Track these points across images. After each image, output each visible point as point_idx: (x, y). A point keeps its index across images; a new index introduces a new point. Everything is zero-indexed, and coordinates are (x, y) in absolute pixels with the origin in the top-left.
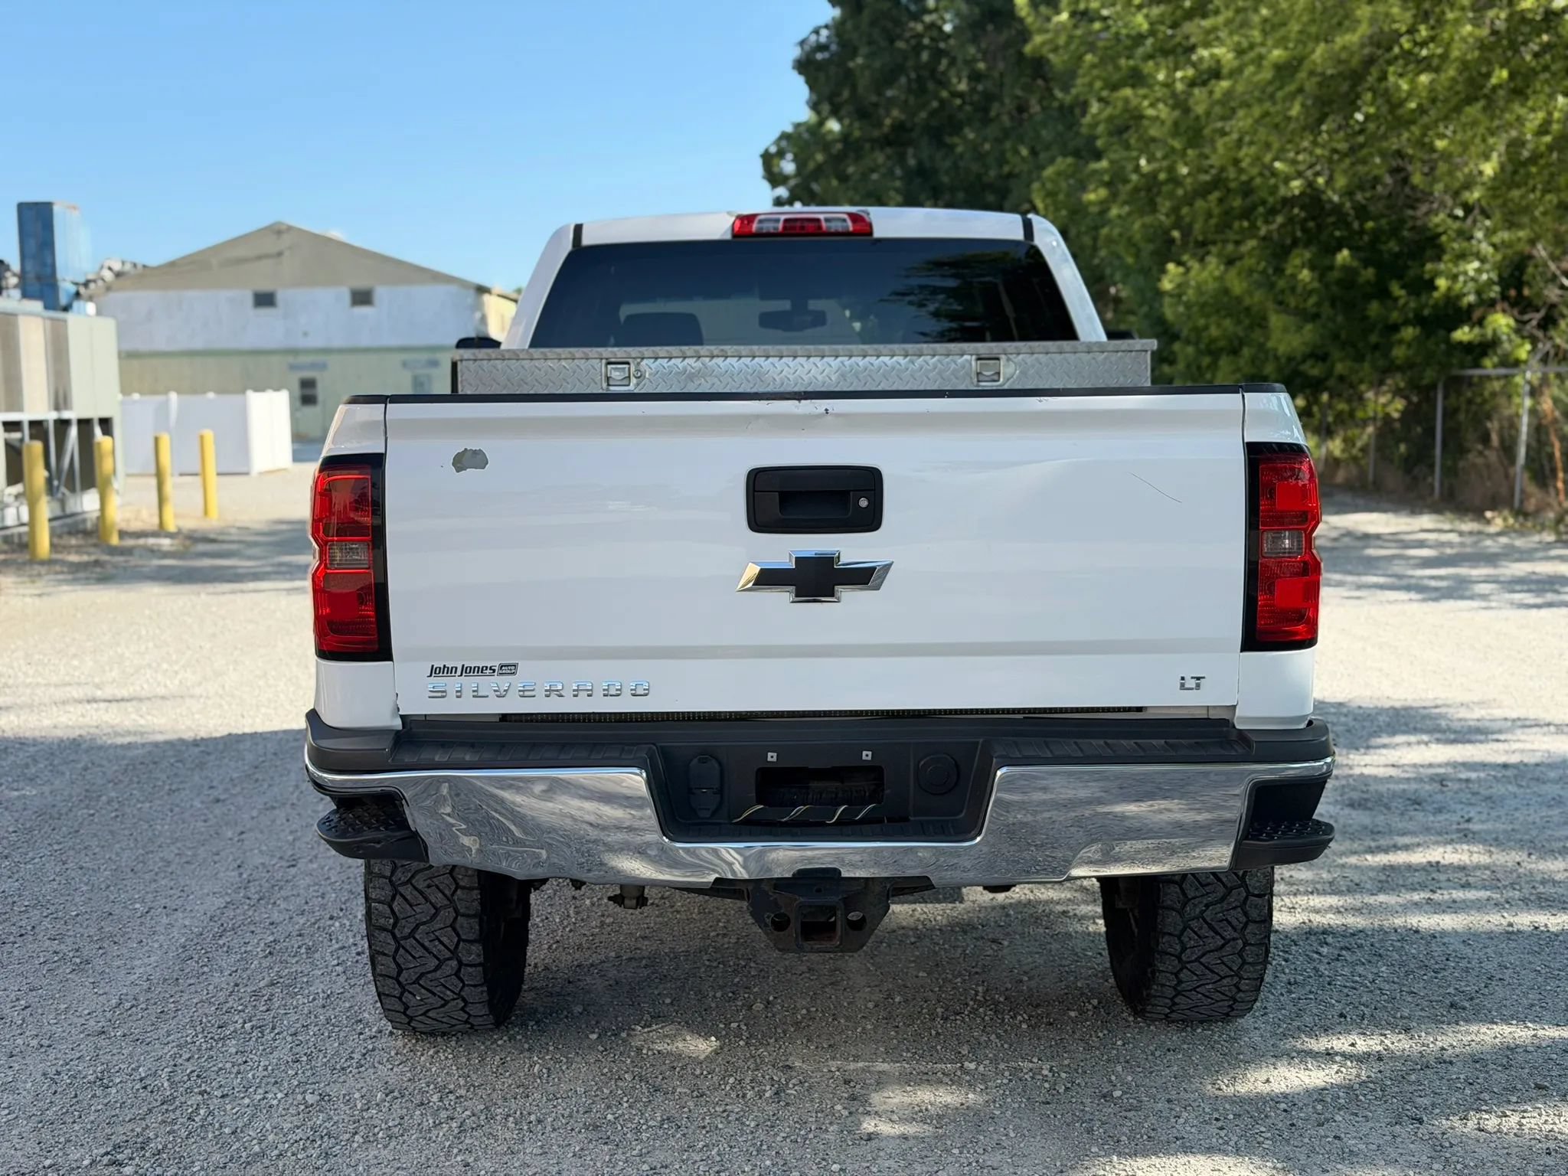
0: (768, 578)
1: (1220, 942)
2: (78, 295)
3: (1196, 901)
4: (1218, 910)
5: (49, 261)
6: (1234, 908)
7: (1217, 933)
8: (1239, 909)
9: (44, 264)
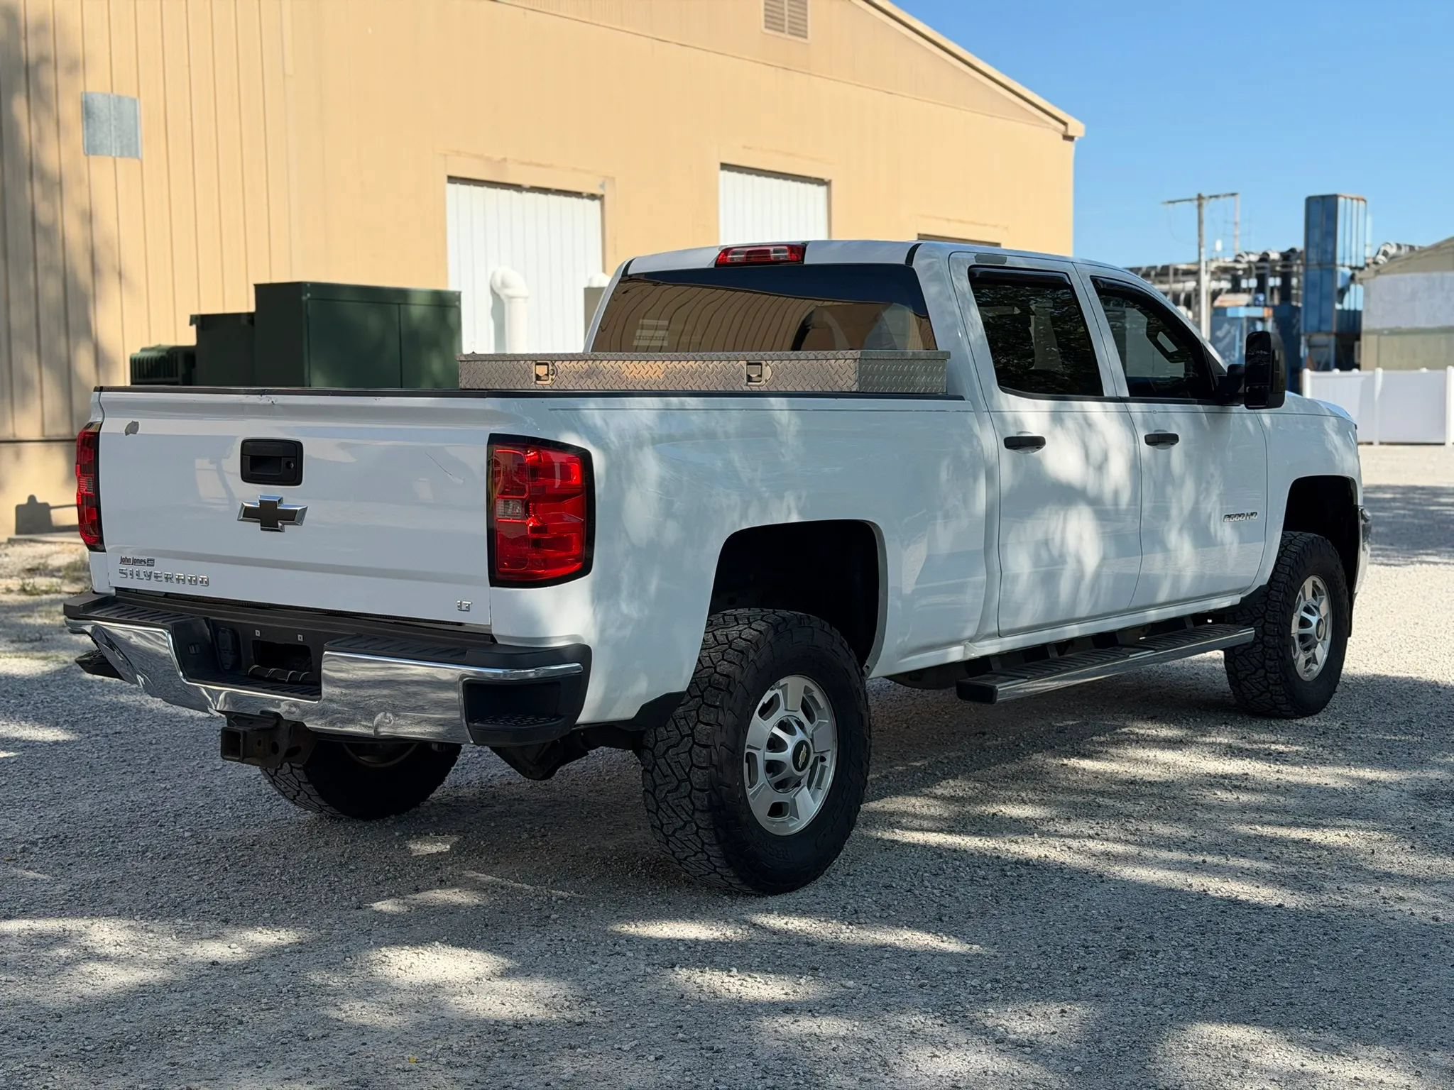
0: (249, 514)
1: (682, 823)
2: (1352, 278)
3: (661, 787)
4: (675, 797)
5: (1330, 249)
6: (685, 797)
7: (678, 816)
8: (687, 799)
9: (1325, 252)
